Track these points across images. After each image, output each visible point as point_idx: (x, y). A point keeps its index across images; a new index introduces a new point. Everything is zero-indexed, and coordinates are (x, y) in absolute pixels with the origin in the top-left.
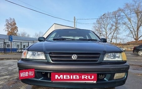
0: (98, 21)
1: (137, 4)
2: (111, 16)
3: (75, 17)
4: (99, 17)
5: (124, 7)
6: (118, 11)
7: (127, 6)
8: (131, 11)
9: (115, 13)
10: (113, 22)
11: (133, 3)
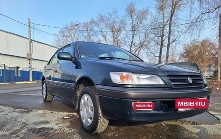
0: (63, 32)
1: (112, 19)
2: (81, 28)
3: (29, 19)
4: (64, 26)
5: (98, 19)
6: (90, 22)
7: (102, 18)
8: (106, 27)
9: (86, 25)
10: (84, 37)
11: (108, 16)
